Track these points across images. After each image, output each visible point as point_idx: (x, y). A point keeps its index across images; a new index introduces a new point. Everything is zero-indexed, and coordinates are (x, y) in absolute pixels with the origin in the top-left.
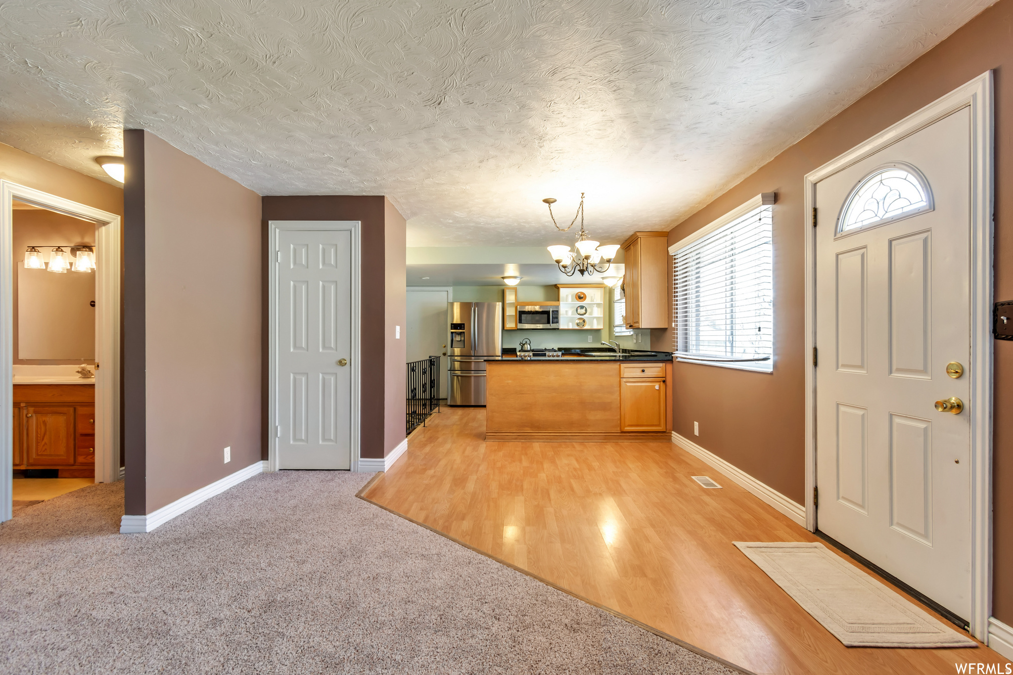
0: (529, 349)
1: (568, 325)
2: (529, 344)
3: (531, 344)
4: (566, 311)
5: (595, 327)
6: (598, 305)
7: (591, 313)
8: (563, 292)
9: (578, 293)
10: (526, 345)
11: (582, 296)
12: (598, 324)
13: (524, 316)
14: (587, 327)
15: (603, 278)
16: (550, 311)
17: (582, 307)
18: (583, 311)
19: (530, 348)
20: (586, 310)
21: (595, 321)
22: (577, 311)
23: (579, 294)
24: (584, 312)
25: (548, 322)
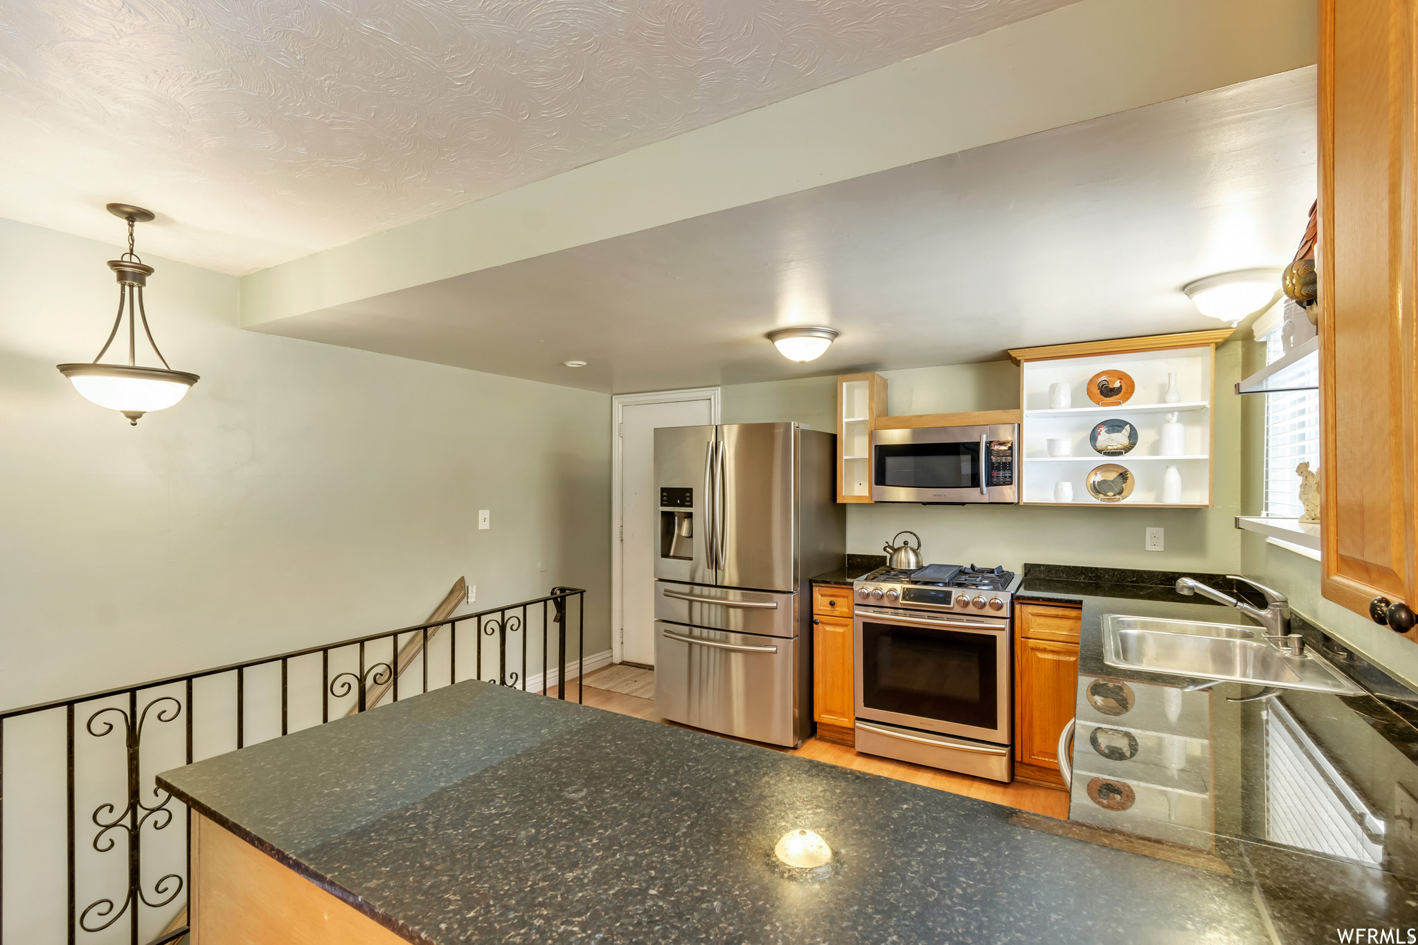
0: (913, 567)
1: (1057, 492)
2: (914, 551)
3: (922, 551)
4: (1051, 442)
5: (1175, 494)
6: (1189, 415)
7: (1156, 448)
8: (1034, 376)
9: (1099, 375)
10: (903, 554)
11: (1117, 384)
12: (1186, 486)
13: (890, 461)
14: (1136, 496)
15: (1188, 288)
16: (978, 444)
17: (1115, 425)
18: (1121, 439)
19: (918, 562)
20: (1133, 436)
21: (1173, 476)
22: (1093, 437)
23: (1103, 378)
24: (1126, 442)
25: (975, 483)
